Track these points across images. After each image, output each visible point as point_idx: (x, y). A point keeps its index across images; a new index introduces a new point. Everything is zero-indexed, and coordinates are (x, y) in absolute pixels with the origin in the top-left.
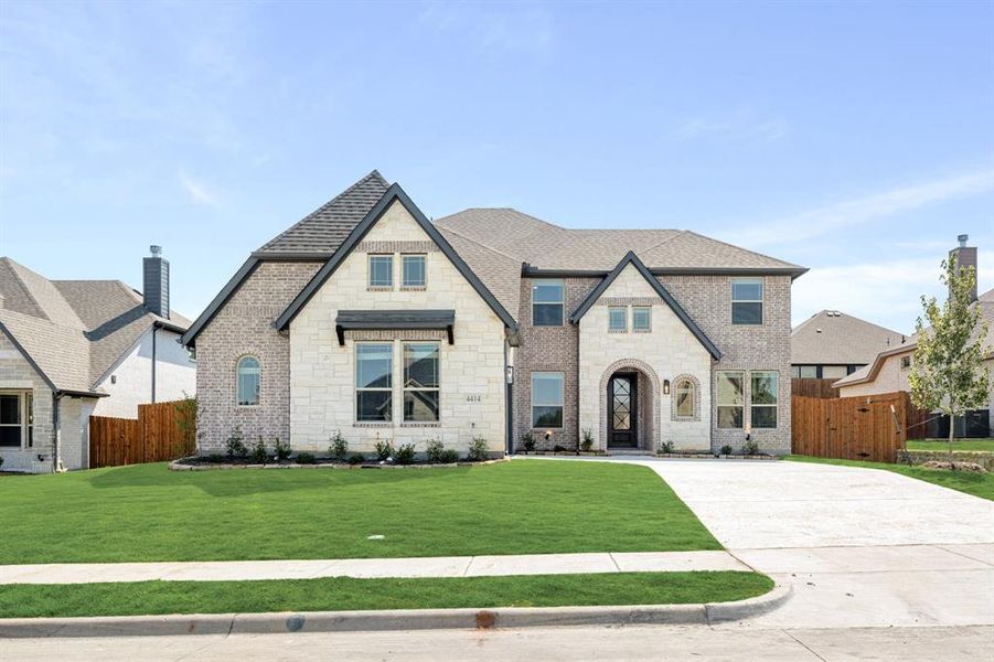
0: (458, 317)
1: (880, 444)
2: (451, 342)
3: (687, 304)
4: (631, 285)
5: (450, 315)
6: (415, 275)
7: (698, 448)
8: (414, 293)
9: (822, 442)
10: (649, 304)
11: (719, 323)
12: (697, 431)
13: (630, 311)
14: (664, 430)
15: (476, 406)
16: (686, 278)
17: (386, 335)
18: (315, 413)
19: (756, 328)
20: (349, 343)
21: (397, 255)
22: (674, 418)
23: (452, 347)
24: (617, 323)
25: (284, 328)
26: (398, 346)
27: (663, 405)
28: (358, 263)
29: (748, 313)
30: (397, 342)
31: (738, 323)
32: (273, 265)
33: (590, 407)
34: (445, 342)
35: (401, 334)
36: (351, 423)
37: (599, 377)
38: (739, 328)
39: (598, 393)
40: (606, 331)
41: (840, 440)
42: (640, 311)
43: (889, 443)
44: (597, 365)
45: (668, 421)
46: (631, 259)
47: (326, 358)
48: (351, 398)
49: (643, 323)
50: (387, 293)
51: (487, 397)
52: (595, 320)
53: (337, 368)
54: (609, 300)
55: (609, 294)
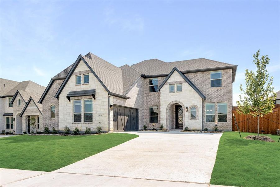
0: (96, 91)
1: (270, 127)
2: (95, 99)
3: (195, 82)
4: (176, 77)
5: (94, 91)
6: (87, 80)
7: (198, 129)
8: (86, 85)
9: (245, 127)
10: (181, 83)
11: (206, 88)
12: (197, 124)
13: (175, 86)
14: (186, 123)
15: (101, 117)
16: (195, 73)
17: (80, 98)
18: (64, 120)
19: (219, 88)
20: (71, 101)
21: (82, 75)
22: (190, 119)
23: (95, 100)
24: (172, 90)
25: (58, 97)
26: (82, 101)
27: (186, 115)
28: (73, 78)
29: (216, 83)
30: (82, 99)
31: (213, 87)
32: (57, 81)
33: (164, 116)
34: (93, 99)
35: (83, 97)
36: (72, 123)
37: (166, 107)
38: (213, 88)
39: (166, 112)
40: (168, 92)
41: (253, 126)
42: (179, 85)
43: (273, 126)
44: (165, 103)
45: (188, 120)
46: (175, 69)
47: (67, 105)
48: (72, 116)
49: (180, 89)
50: (80, 86)
51: (104, 115)
52: (165, 89)
53: (69, 108)
54: (169, 83)
55: (169, 81)
